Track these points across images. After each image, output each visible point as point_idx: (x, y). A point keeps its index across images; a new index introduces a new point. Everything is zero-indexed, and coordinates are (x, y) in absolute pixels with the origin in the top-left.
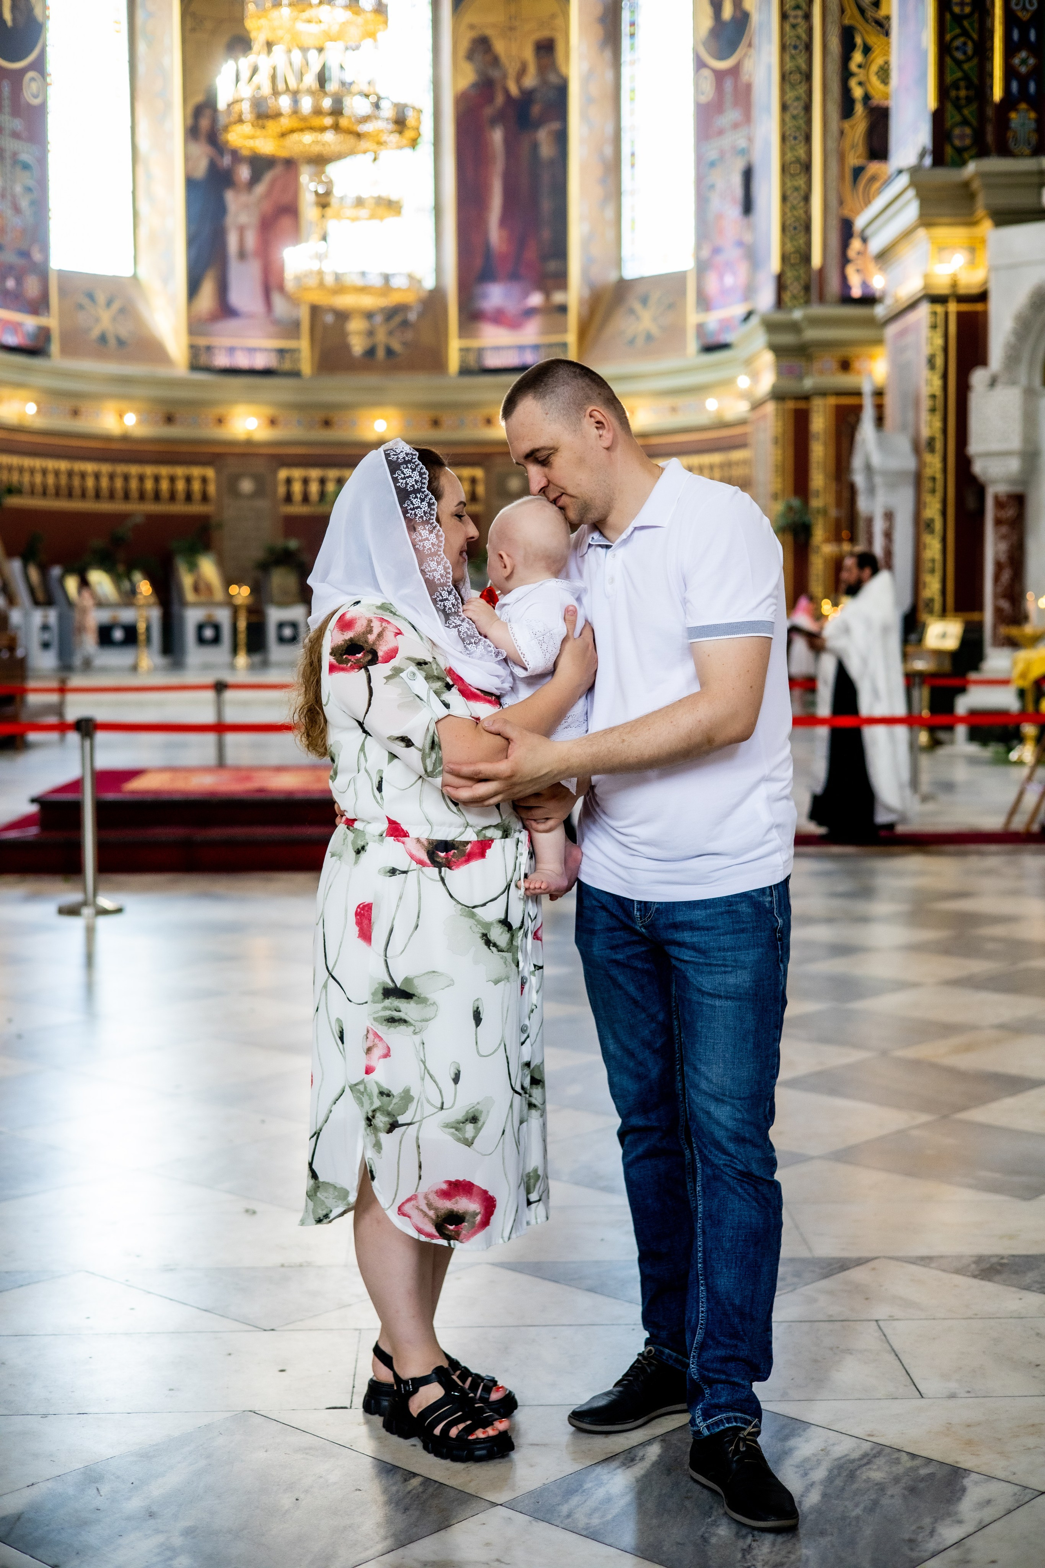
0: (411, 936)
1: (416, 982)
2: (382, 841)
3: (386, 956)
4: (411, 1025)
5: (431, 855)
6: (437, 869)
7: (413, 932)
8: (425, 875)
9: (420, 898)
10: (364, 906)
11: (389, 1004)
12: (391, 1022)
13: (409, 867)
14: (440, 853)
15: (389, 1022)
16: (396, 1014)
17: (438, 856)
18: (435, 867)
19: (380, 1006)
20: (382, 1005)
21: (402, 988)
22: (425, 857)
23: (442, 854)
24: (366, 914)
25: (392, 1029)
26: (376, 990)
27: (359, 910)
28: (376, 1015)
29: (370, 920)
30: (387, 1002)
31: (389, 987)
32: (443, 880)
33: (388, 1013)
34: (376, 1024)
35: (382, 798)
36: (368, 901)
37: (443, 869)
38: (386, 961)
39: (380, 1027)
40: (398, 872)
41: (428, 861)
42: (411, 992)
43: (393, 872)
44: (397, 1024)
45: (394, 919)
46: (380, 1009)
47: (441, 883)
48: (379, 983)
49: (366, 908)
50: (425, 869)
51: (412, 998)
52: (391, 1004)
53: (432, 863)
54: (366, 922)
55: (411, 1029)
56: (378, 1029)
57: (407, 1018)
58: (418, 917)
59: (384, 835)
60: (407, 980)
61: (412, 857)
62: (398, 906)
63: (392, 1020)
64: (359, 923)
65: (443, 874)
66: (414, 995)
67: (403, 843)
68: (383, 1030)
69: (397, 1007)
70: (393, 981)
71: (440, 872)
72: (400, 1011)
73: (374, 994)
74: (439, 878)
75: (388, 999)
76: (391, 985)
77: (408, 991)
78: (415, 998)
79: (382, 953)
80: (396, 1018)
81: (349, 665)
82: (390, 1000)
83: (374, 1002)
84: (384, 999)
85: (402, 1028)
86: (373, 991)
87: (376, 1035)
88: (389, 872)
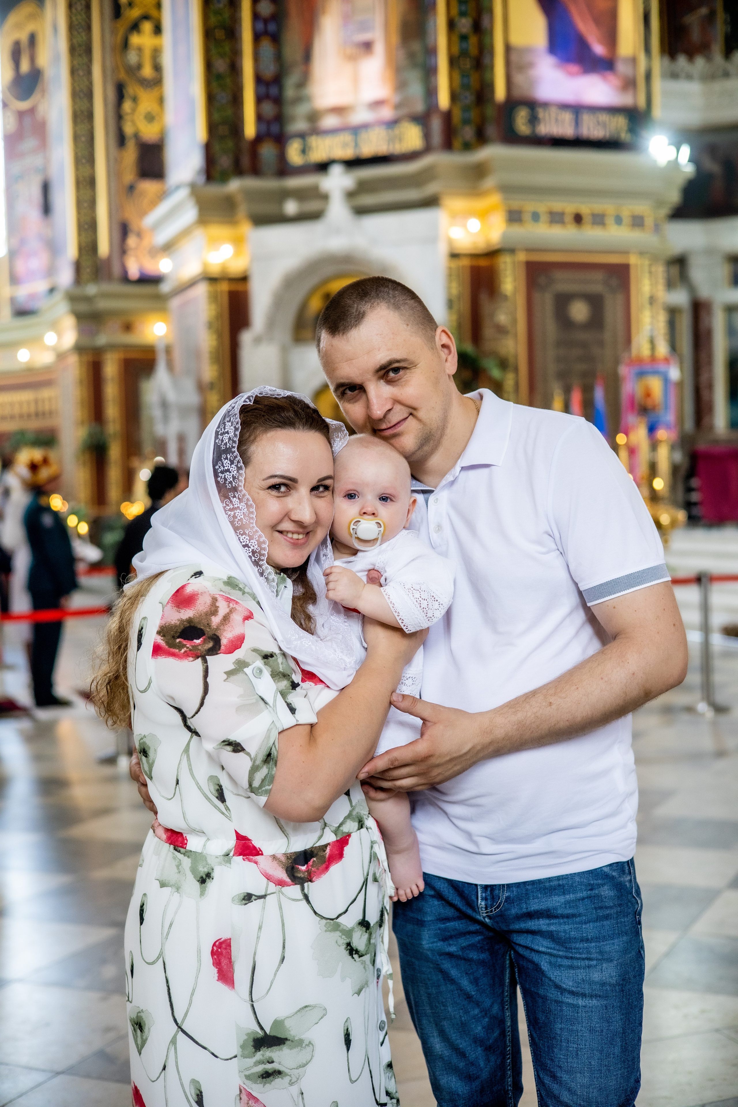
0: (277, 971)
1: (288, 1024)
2: (229, 862)
3: (252, 1001)
4: (286, 1075)
5: (291, 871)
6: (298, 887)
7: (280, 965)
8: (285, 896)
9: (283, 925)
10: (221, 943)
11: (261, 1057)
12: (265, 1078)
13: (266, 890)
14: (300, 867)
15: (263, 1078)
16: (269, 1067)
17: (300, 871)
18: (296, 884)
19: (250, 1061)
20: (254, 1059)
21: (272, 1034)
22: (283, 875)
23: (304, 868)
24: (224, 952)
25: (267, 1085)
26: (245, 1041)
27: (215, 948)
28: (248, 1073)
29: (230, 959)
30: (259, 1055)
31: (259, 1036)
32: (306, 897)
33: (260, 1068)
34: (248, 1082)
35: (227, 808)
36: (224, 936)
37: (306, 885)
38: (253, 1006)
39: (254, 1086)
40: (254, 897)
41: (288, 880)
42: (283, 1037)
43: (248, 898)
44: (271, 1078)
45: (255, 954)
46: (252, 1064)
47: (304, 902)
48: (248, 1034)
49: (224, 946)
50: (286, 889)
51: (284, 1043)
52: (263, 1055)
53: (292, 881)
54: (224, 962)
55: (287, 1079)
56: (251, 1089)
57: (281, 1068)
58: (284, 947)
59: (231, 854)
60: (277, 1023)
61: (269, 878)
62: (258, 938)
63: (267, 1076)
64: (217, 964)
65: (306, 891)
66: (286, 1039)
67: (256, 863)
68: (256, 1089)
69: (270, 1058)
70: (262, 1028)
71: (303, 889)
72: (273, 1062)
73: (243, 1047)
74: (300, 896)
75: (260, 1051)
76: (261, 1033)
77: (279, 1036)
78: (287, 1043)
79: (247, 997)
80: (270, 1072)
81: (183, 651)
82: (261, 1052)
83: (244, 1056)
84: (256, 1051)
85: (278, 1081)
86: (242, 1042)
87: (250, 1095)
88: (244, 899)
